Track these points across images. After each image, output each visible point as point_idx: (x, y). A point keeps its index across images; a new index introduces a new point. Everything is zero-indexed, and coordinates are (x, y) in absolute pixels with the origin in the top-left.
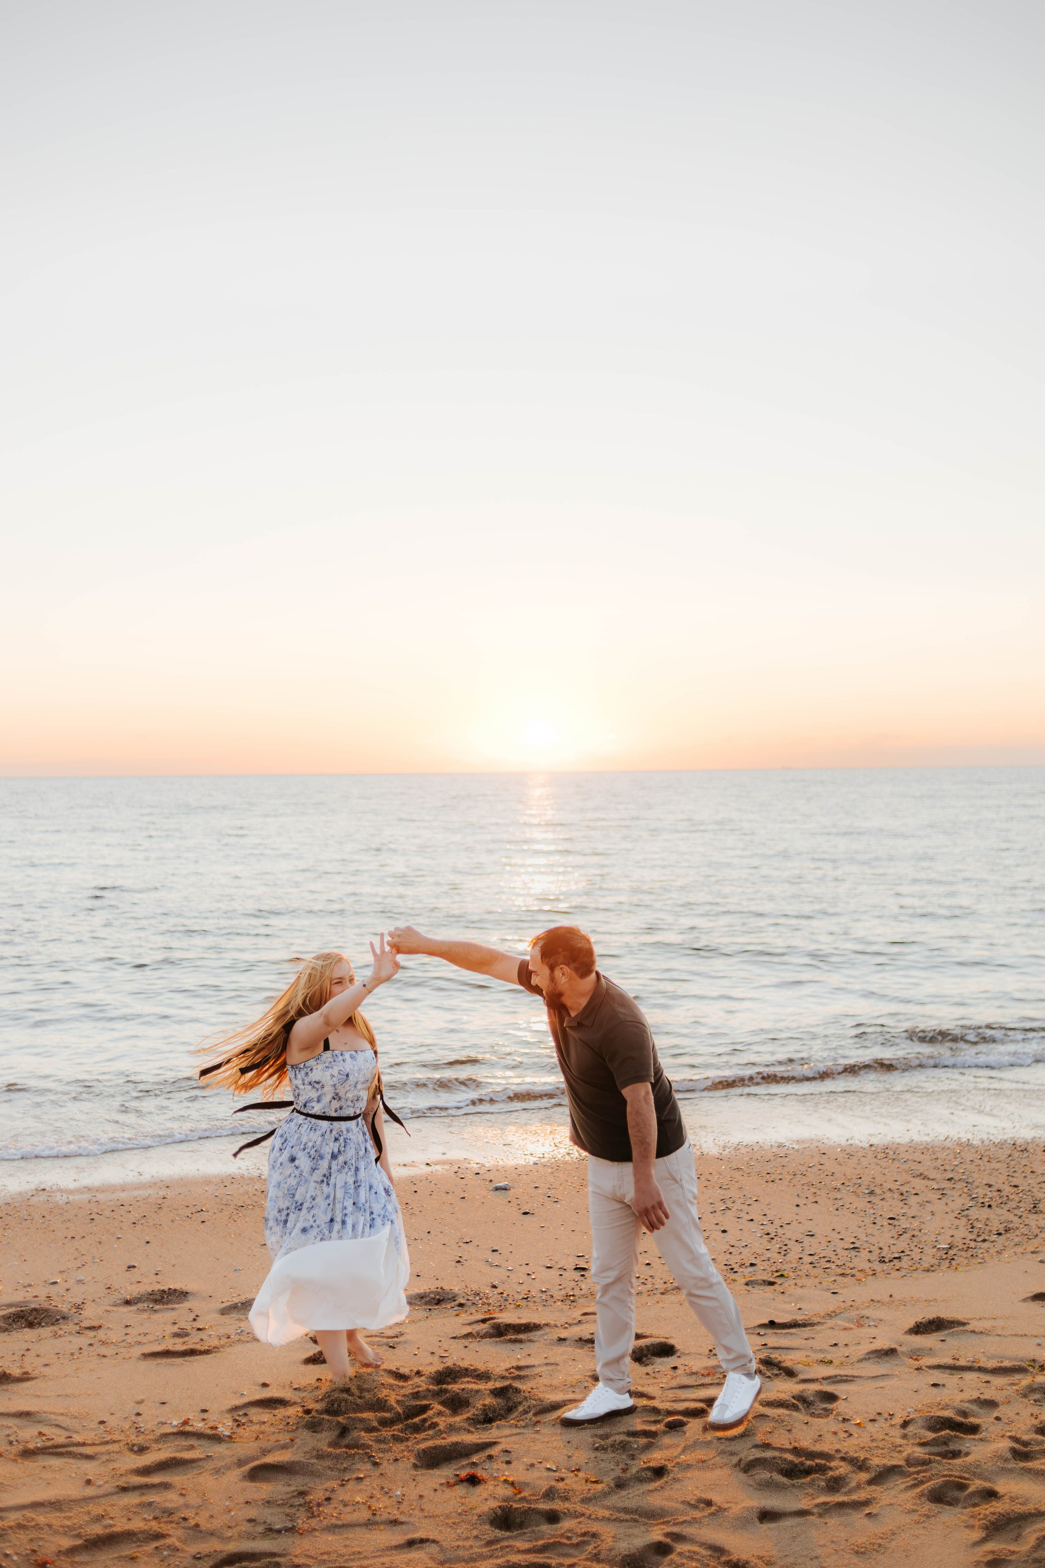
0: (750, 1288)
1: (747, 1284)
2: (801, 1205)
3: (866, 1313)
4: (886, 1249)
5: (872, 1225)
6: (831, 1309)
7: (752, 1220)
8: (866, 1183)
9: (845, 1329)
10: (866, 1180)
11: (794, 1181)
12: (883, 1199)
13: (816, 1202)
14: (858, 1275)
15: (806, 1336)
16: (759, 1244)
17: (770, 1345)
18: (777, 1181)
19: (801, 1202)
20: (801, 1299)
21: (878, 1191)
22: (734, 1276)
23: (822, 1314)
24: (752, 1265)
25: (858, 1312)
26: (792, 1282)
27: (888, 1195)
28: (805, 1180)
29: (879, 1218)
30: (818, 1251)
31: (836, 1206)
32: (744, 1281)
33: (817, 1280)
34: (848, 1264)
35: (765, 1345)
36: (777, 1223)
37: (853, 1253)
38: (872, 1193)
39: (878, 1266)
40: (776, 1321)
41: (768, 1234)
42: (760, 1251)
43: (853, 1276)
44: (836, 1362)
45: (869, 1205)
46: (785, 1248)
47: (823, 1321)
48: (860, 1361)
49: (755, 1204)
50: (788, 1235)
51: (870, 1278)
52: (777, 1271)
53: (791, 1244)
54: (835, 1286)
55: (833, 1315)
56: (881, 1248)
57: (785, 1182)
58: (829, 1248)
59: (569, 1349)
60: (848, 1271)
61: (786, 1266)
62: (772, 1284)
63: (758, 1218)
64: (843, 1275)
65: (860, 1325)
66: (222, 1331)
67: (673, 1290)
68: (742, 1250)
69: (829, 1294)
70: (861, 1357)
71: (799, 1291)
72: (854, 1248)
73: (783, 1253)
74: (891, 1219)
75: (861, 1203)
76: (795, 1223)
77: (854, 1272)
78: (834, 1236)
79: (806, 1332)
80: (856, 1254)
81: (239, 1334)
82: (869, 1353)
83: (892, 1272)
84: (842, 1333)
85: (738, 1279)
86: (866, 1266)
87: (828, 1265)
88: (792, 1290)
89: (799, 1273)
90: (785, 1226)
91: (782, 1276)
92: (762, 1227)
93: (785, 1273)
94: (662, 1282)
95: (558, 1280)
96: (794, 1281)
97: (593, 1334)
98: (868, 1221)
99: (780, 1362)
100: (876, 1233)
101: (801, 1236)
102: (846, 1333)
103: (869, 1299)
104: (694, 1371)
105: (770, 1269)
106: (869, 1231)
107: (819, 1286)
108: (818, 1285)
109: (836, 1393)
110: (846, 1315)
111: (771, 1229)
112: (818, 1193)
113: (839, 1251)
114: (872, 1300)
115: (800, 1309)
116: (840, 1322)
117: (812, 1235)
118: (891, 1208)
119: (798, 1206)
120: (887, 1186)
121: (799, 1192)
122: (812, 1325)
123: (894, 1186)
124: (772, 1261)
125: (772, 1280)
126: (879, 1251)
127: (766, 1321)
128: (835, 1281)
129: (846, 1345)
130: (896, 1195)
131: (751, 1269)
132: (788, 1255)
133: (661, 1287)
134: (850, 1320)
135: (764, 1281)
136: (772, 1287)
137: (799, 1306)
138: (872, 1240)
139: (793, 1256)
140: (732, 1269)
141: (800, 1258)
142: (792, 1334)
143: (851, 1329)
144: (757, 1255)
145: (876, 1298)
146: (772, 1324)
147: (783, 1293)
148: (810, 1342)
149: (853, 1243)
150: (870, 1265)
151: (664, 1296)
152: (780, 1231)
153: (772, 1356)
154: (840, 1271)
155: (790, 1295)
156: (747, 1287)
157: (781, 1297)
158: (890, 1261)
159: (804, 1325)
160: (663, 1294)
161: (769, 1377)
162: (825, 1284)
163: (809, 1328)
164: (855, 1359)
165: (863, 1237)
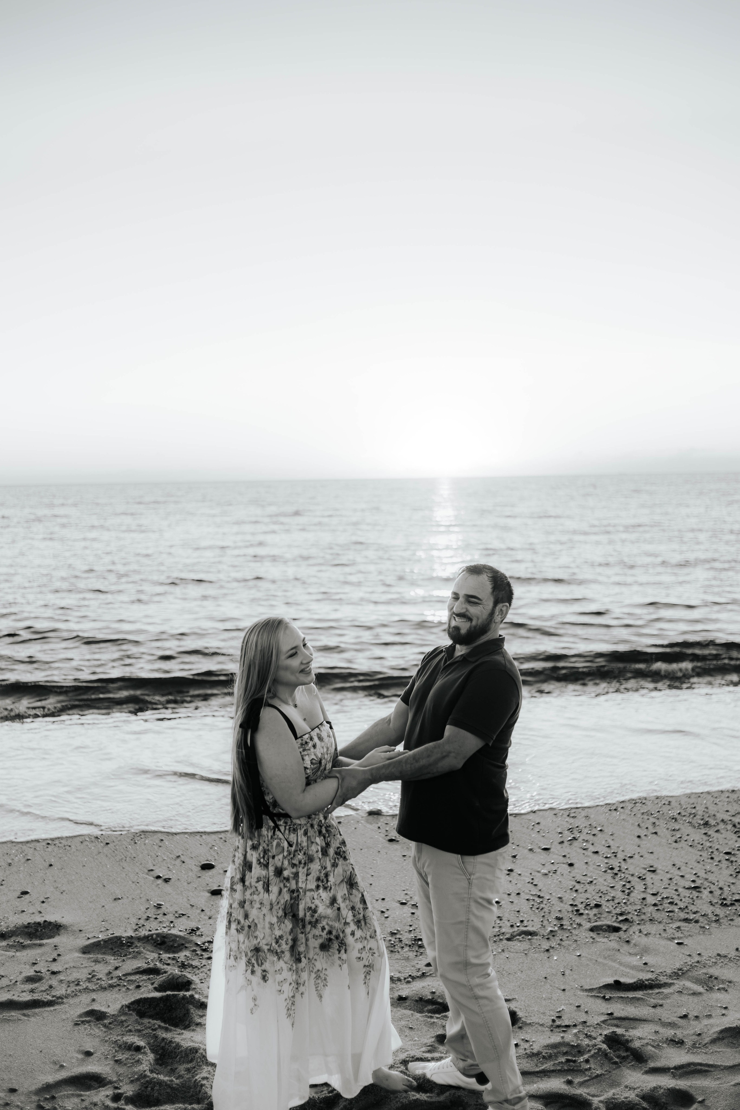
0: (593, 935)
1: (592, 930)
2: (642, 836)
3: (714, 971)
4: (726, 888)
5: (710, 861)
6: (678, 966)
7: (597, 852)
8: (700, 813)
9: (694, 994)
10: (700, 810)
11: (634, 810)
12: (717, 831)
13: (656, 833)
14: (701, 919)
15: (653, 1001)
16: (604, 881)
17: (615, 1015)
18: (619, 809)
19: (642, 833)
20: (645, 950)
21: (712, 822)
22: (578, 920)
23: (669, 971)
24: (597, 906)
25: (704, 971)
26: (635, 928)
27: (721, 826)
28: (644, 809)
29: (716, 852)
30: (661, 891)
31: (674, 838)
32: (589, 925)
33: (661, 927)
34: (692, 908)
35: (612, 1014)
36: (621, 856)
37: (695, 894)
38: (706, 824)
39: (721, 912)
40: (622, 980)
41: (612, 869)
42: (604, 889)
43: (697, 922)
44: (689, 1042)
45: (705, 838)
46: (628, 886)
47: (671, 981)
48: (714, 1041)
49: (600, 835)
50: (631, 870)
51: (714, 925)
52: (621, 914)
53: (635, 880)
54: (679, 934)
55: (680, 972)
56: (721, 889)
57: (627, 811)
58: (670, 887)
59: (409, 1012)
60: (692, 916)
61: (629, 908)
62: (617, 930)
63: (603, 850)
64: (686, 920)
65: (710, 989)
66: (75, 975)
67: (520, 935)
68: (588, 886)
69: (673, 945)
70: (715, 1036)
71: (644, 941)
72: (695, 888)
73: (627, 891)
74: (727, 853)
75: (697, 836)
76: (636, 856)
77: (697, 916)
78: (675, 872)
79: (652, 996)
80: (697, 894)
81: (89, 980)
82: (722, 1031)
83: (735, 918)
84: (691, 998)
85: (583, 923)
86: (708, 909)
87: (671, 908)
88: (636, 938)
89: (643, 917)
90: (628, 860)
91: (626, 920)
92: (606, 861)
93: (629, 917)
94: (509, 924)
95: (409, 920)
96: (639, 927)
97: (433, 993)
98: (705, 855)
99: (627, 1041)
100: (714, 869)
101: (645, 871)
102: (696, 999)
103: (715, 954)
104: (535, 1051)
105: (614, 912)
106: (708, 867)
107: (664, 935)
108: (662, 932)
109: (692, 1092)
110: (694, 973)
111: (615, 863)
112: (657, 824)
113: (680, 890)
114: (719, 955)
115: (645, 964)
116: (688, 984)
117: (654, 871)
118: (727, 842)
119: (639, 837)
120: (720, 816)
121: (640, 822)
122: (660, 986)
123: (726, 817)
124: (616, 901)
125: (616, 925)
126: (719, 892)
127: (610, 980)
128: (679, 928)
129: (697, 1017)
130: (729, 827)
131: (595, 911)
132: (632, 895)
133: (507, 930)
134: (698, 981)
135: (609, 926)
136: (617, 934)
137: (645, 959)
138: (711, 878)
139: (636, 896)
140: (577, 911)
141: (644, 899)
142: (638, 999)
143: (700, 994)
144: (602, 894)
145: (723, 953)
146: (617, 986)
147: (628, 942)
148: (659, 1010)
149: (694, 881)
150: (712, 908)
151: (510, 943)
152: (624, 866)
153: (619, 1031)
154: (683, 915)
155: (635, 945)
156: (592, 934)
157: (626, 947)
158: (732, 905)
159: (651, 987)
160: (508, 939)
161: (616, 1063)
162: (670, 931)
163: (657, 991)
164: (707, 1040)
165: (702, 874)
